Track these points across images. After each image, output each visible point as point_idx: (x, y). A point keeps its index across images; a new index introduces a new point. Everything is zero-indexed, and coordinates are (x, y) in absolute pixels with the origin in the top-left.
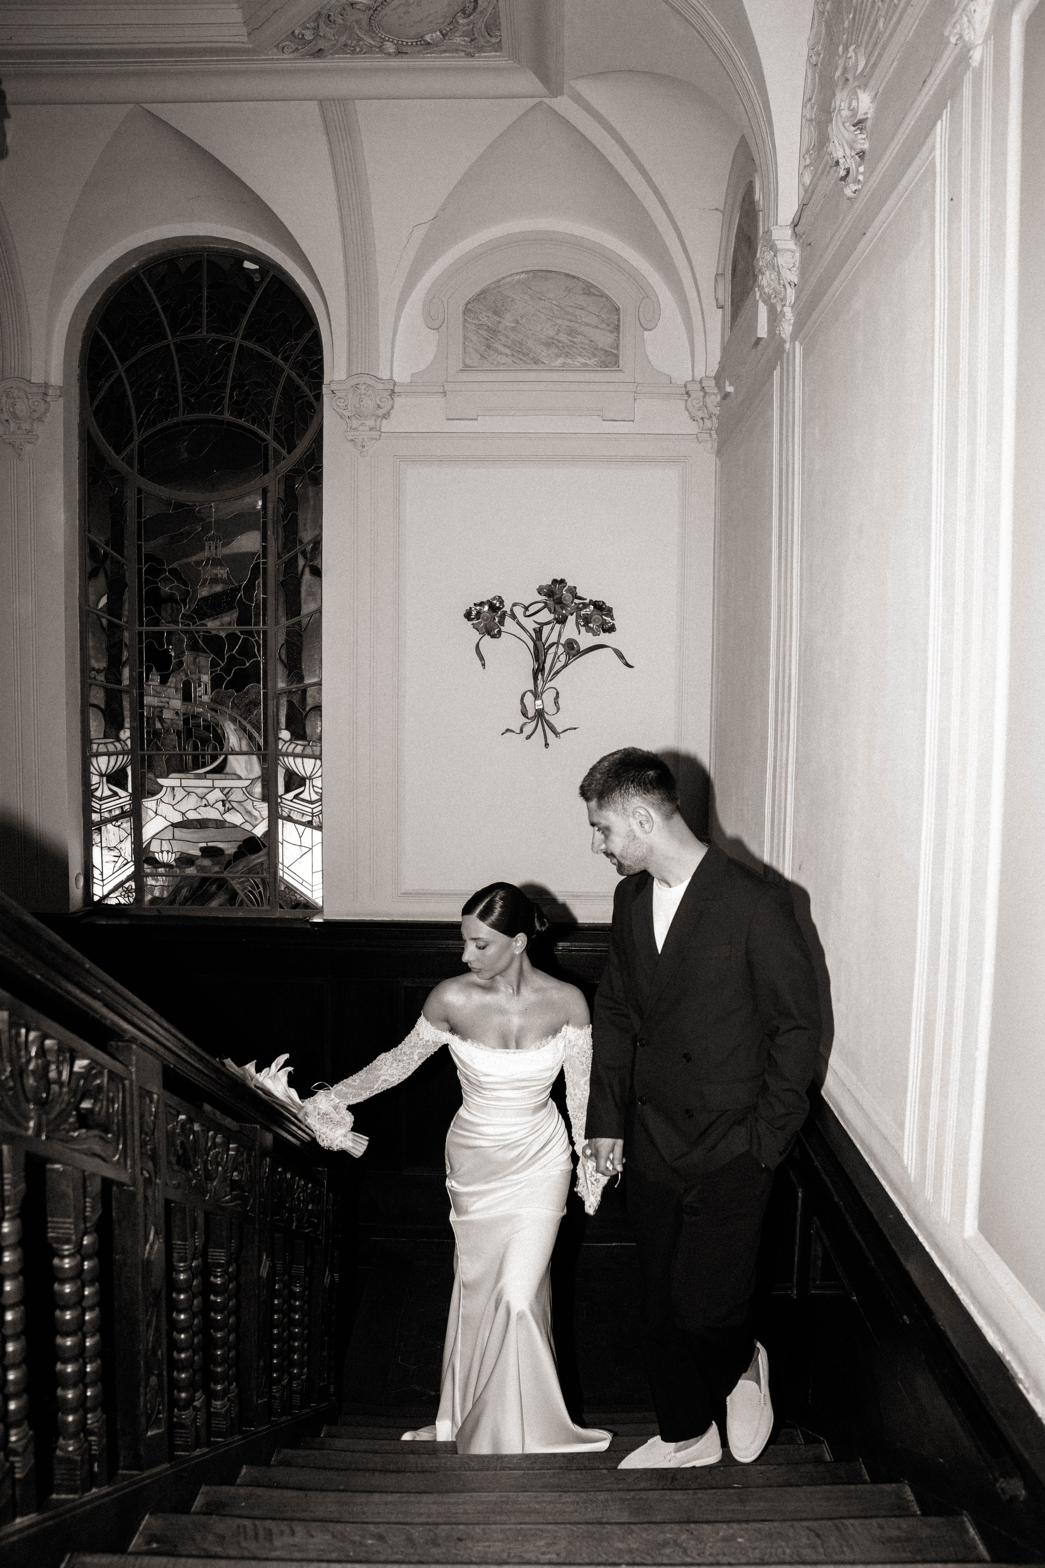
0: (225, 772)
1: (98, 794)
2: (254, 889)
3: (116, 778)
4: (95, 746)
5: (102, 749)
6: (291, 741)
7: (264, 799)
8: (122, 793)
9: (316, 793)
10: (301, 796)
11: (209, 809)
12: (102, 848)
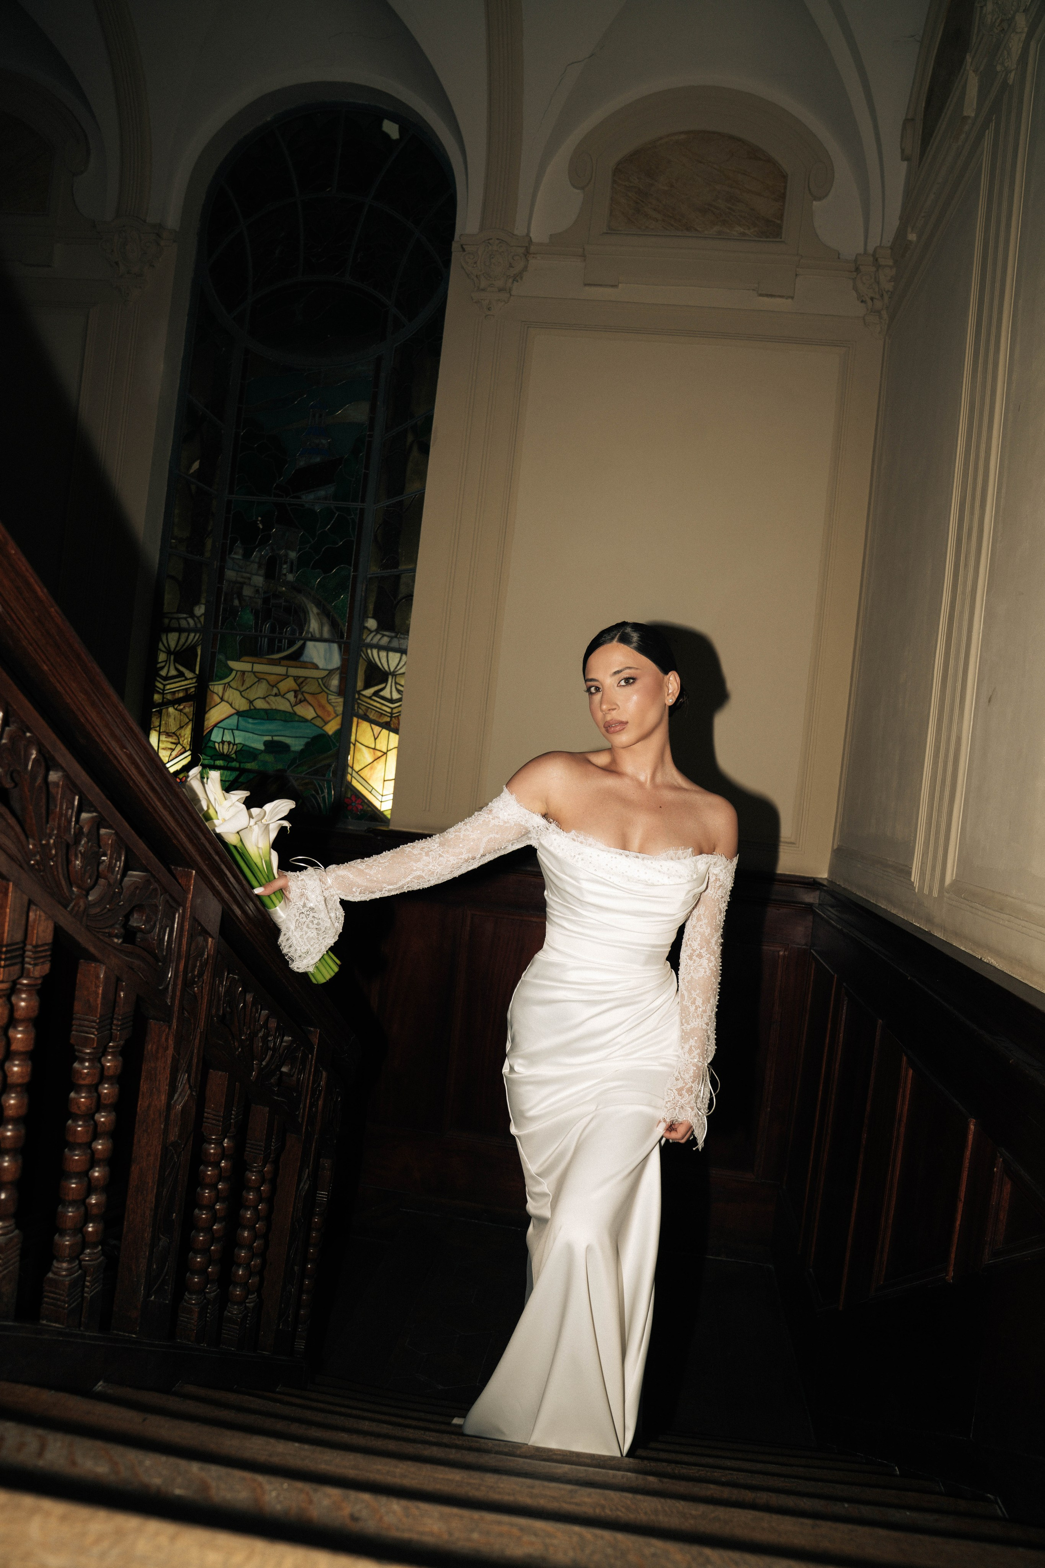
0: (301, 659)
1: (163, 673)
2: (318, 793)
3: (184, 657)
4: (166, 621)
5: (174, 624)
6: (377, 631)
7: (341, 692)
8: (189, 674)
9: (399, 691)
10: (382, 693)
11: (279, 699)
12: (160, 732)
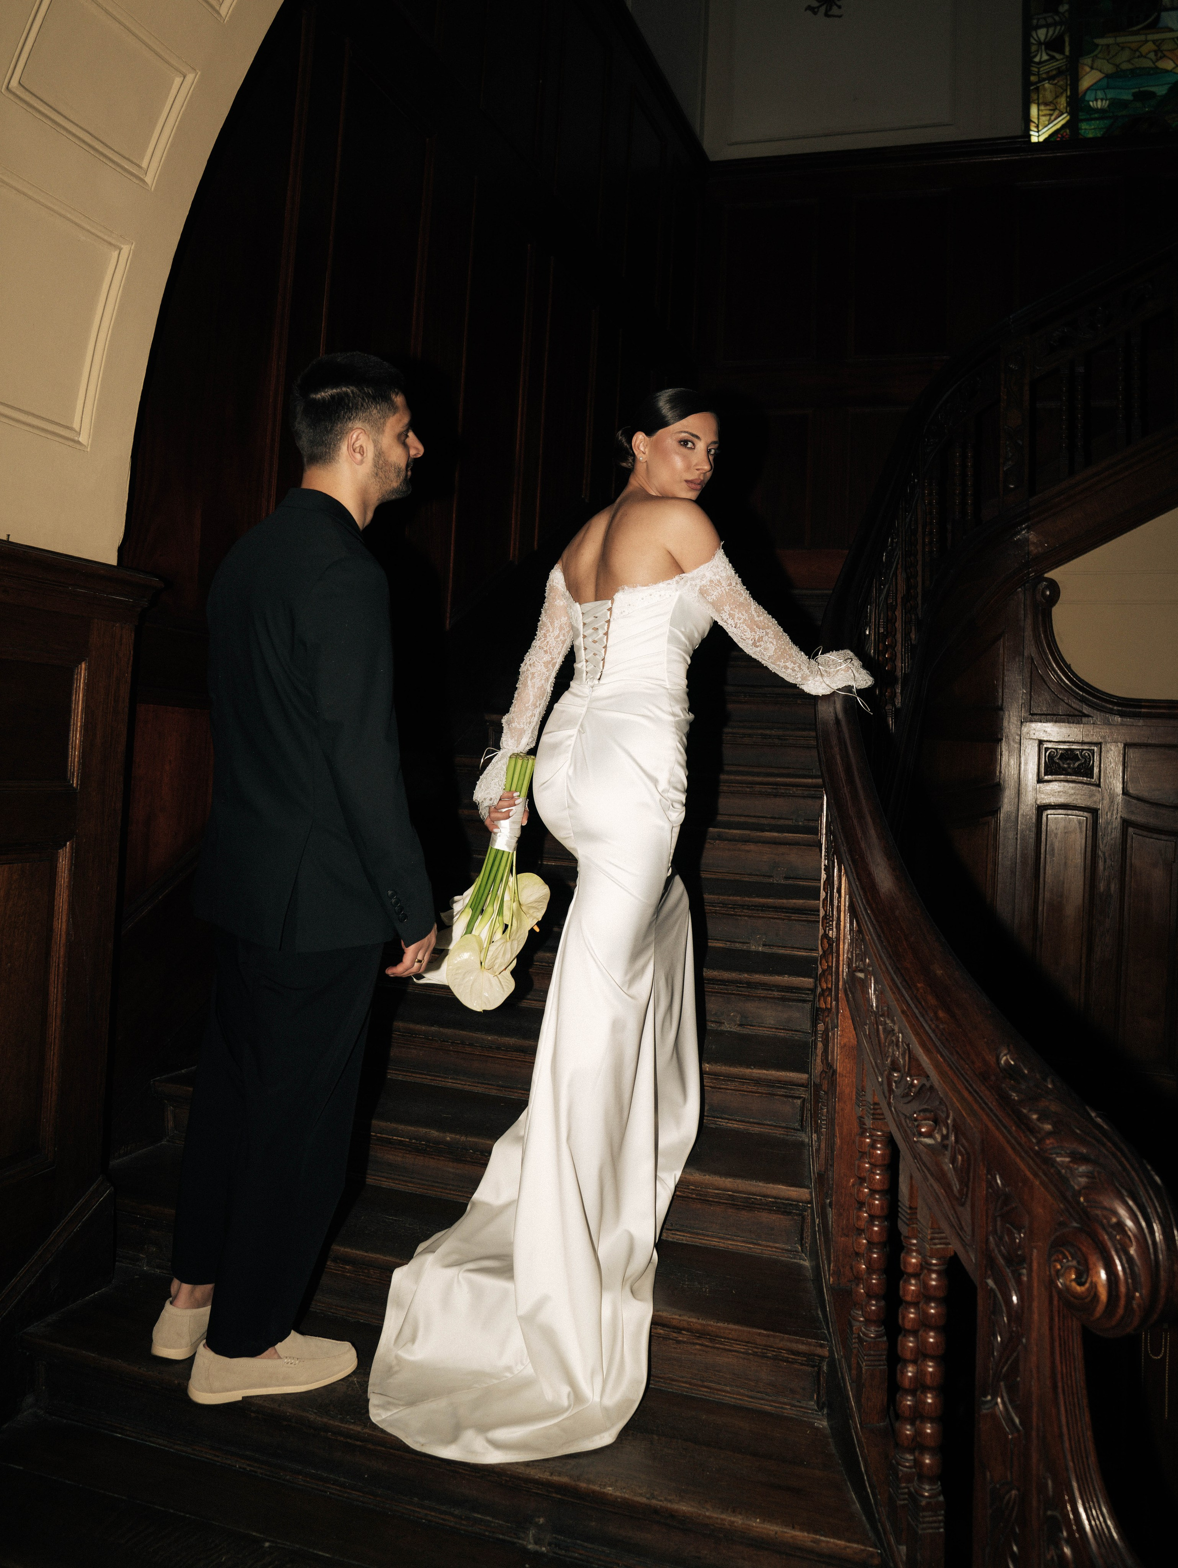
0: (1157, 27)
1: (1037, 59)
3: (1054, 45)
5: (1042, 22)
8: (1058, 56)
11: (1140, 59)
12: (1039, 105)
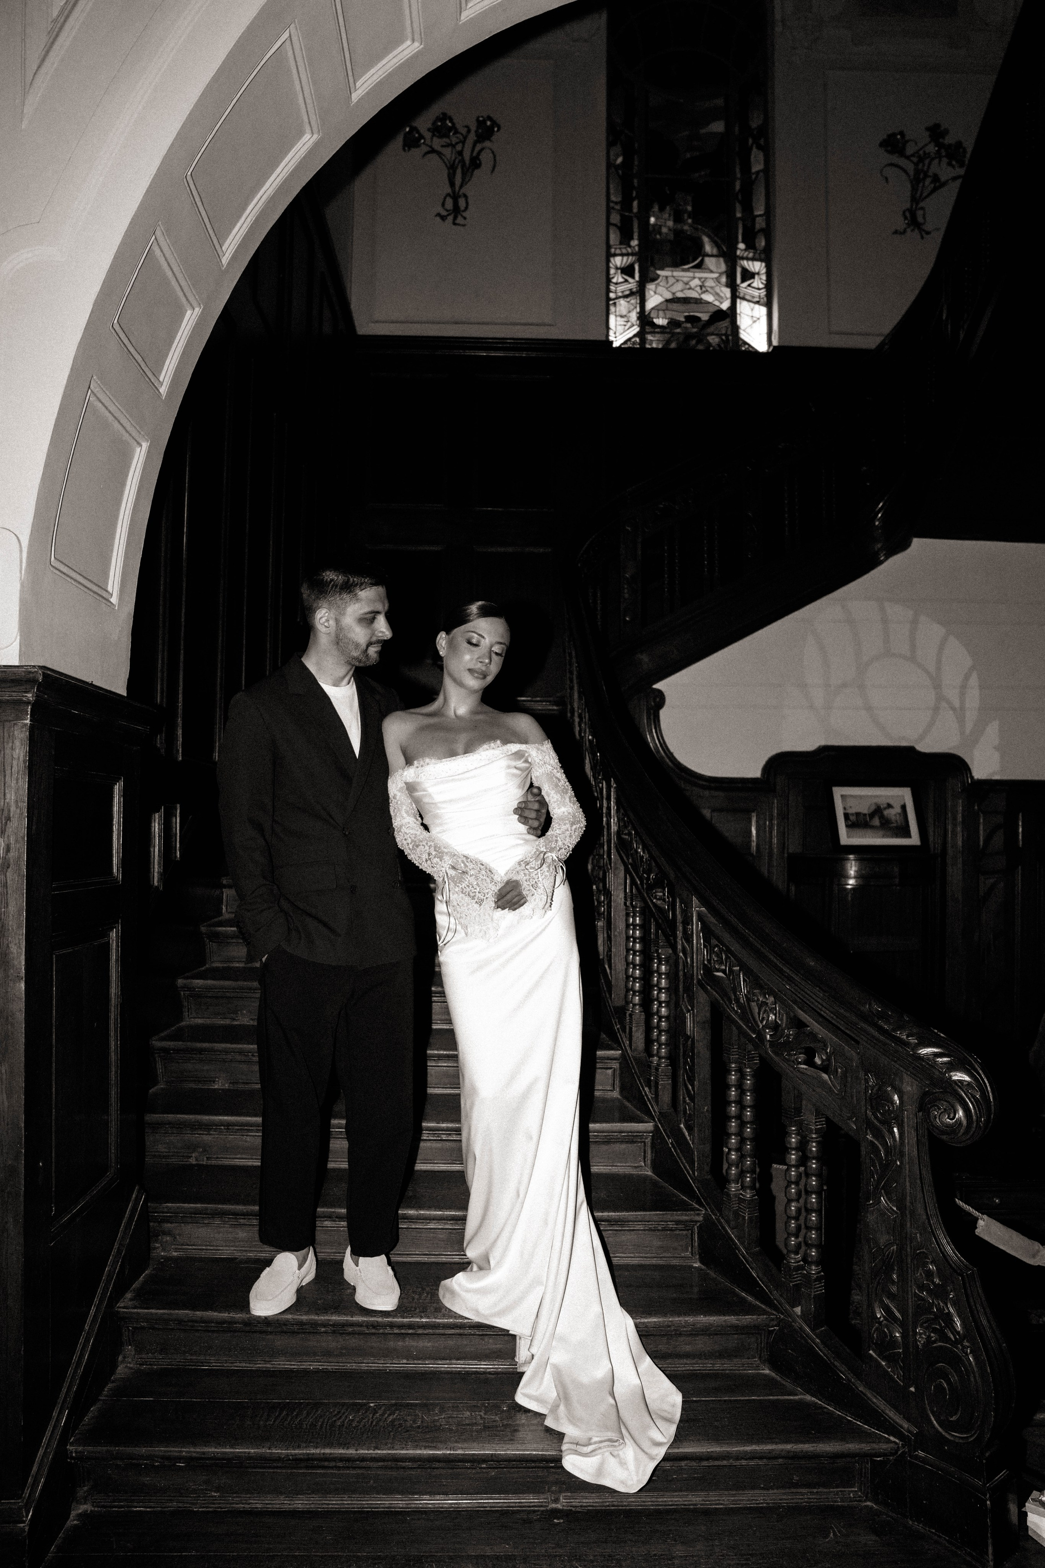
0: (702, 267)
1: (614, 280)
3: (627, 271)
4: (613, 250)
5: (618, 251)
6: (746, 250)
7: (728, 286)
8: (630, 280)
9: (762, 283)
10: (753, 285)
11: (690, 291)
12: (616, 316)
